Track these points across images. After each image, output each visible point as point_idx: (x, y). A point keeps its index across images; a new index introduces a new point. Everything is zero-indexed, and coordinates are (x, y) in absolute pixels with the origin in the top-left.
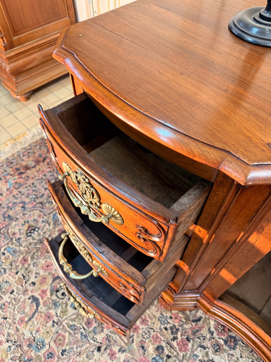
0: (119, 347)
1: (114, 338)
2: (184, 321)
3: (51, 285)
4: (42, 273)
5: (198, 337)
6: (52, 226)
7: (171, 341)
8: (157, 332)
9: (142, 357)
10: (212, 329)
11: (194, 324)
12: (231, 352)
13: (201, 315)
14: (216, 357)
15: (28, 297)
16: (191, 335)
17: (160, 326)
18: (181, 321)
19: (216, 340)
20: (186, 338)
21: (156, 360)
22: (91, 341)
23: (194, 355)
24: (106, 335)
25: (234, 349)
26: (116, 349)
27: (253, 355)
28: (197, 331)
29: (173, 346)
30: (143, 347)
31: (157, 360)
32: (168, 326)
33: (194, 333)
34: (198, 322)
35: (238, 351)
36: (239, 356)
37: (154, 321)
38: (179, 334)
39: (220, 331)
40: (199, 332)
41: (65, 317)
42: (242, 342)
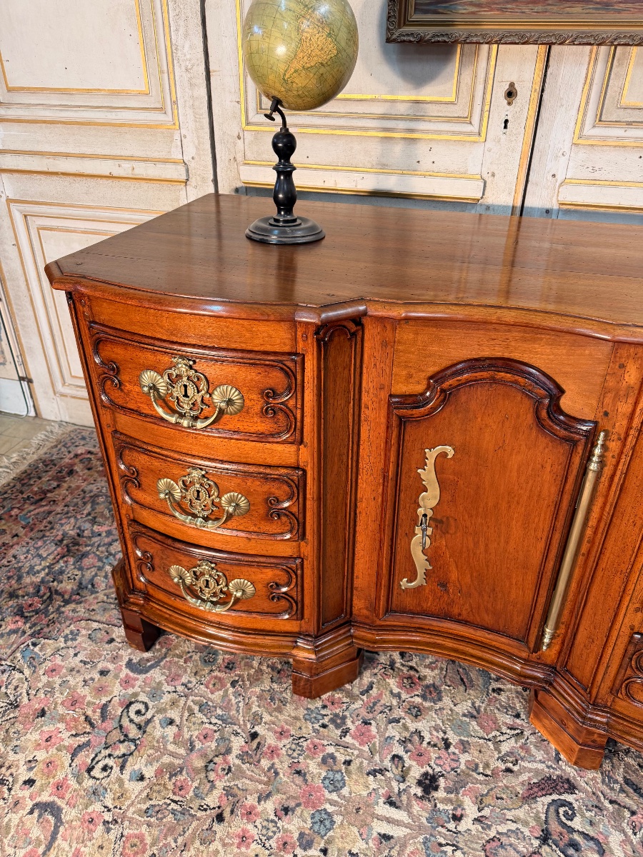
0: (256, 795)
1: (240, 786)
2: (348, 700)
3: (70, 766)
4: (41, 755)
5: (379, 711)
6: (27, 672)
7: (341, 738)
8: (311, 738)
9: (304, 787)
10: (396, 690)
11: (364, 698)
12: (437, 707)
13: (370, 680)
14: (420, 724)
15: (28, 809)
16: (367, 714)
17: (313, 727)
18: (344, 703)
19: (409, 702)
20: (362, 722)
21: (329, 778)
22: (199, 814)
23: (386, 739)
24: (224, 789)
25: (440, 699)
26: (251, 800)
27: (469, 694)
28: (375, 704)
29: (347, 745)
30: (299, 772)
31: (332, 777)
32: (326, 721)
33: (371, 710)
34: (371, 692)
35: (447, 701)
36: (452, 706)
37: (298, 724)
38: (349, 723)
39: (408, 687)
40: (378, 705)
41: (127, 803)
42: (446, 685)
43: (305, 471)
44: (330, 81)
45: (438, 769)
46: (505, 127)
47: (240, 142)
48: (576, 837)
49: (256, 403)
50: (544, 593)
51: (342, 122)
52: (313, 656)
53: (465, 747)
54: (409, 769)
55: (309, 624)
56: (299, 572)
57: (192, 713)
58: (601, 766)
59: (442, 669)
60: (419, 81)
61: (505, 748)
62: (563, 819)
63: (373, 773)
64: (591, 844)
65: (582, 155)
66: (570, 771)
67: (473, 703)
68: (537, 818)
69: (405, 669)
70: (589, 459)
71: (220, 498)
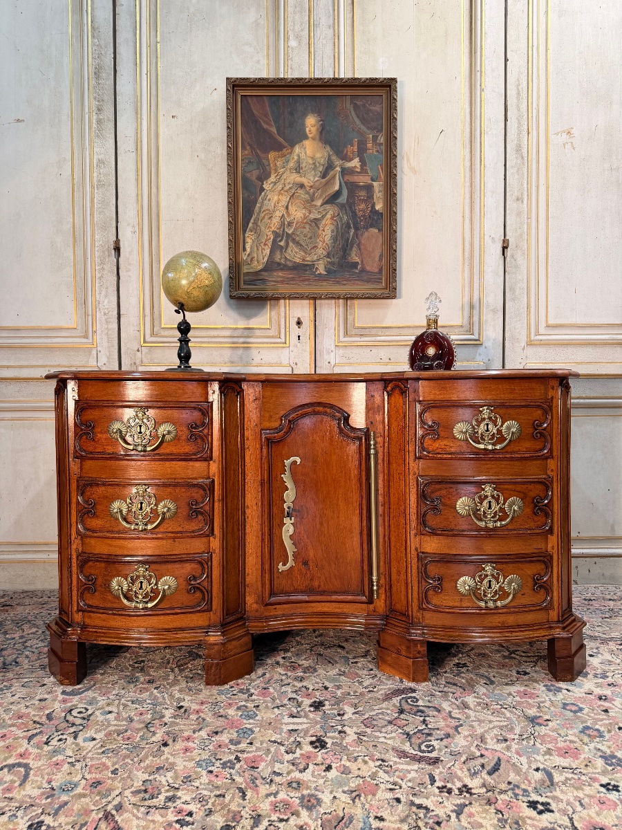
0: (191, 731)
1: (176, 729)
3: (29, 744)
5: (273, 683)
7: (248, 698)
8: (226, 701)
9: (227, 721)
10: (283, 673)
11: (261, 679)
12: (315, 675)
13: (263, 671)
14: (305, 683)
16: (265, 685)
17: (226, 697)
18: (246, 683)
19: (294, 676)
20: (262, 689)
21: (244, 715)
22: (148, 746)
23: (282, 693)
24: (164, 733)
25: (316, 671)
26: (188, 734)
27: (335, 667)
28: (269, 680)
29: (254, 700)
30: (221, 716)
31: (247, 714)
32: (235, 692)
33: (267, 683)
34: (265, 676)
35: (321, 671)
36: (325, 673)
37: (214, 697)
38: (252, 691)
39: (292, 670)
40: (272, 680)
41: (86, 751)
42: (318, 665)
43: (213, 481)
44: (210, 295)
45: (322, 699)
46: (299, 339)
47: (139, 354)
48: (421, 708)
49: (185, 433)
50: (365, 546)
51: (206, 340)
52: (222, 638)
53: (339, 687)
54: (302, 702)
55: (216, 615)
56: (209, 563)
57: (125, 706)
58: (430, 680)
59: (313, 660)
60: (249, 317)
61: (365, 684)
62: (411, 703)
63: (278, 707)
64: (431, 709)
65: (341, 351)
66: (412, 685)
67: (340, 670)
68: (394, 705)
69: (288, 664)
70: (369, 449)
71: (157, 507)
